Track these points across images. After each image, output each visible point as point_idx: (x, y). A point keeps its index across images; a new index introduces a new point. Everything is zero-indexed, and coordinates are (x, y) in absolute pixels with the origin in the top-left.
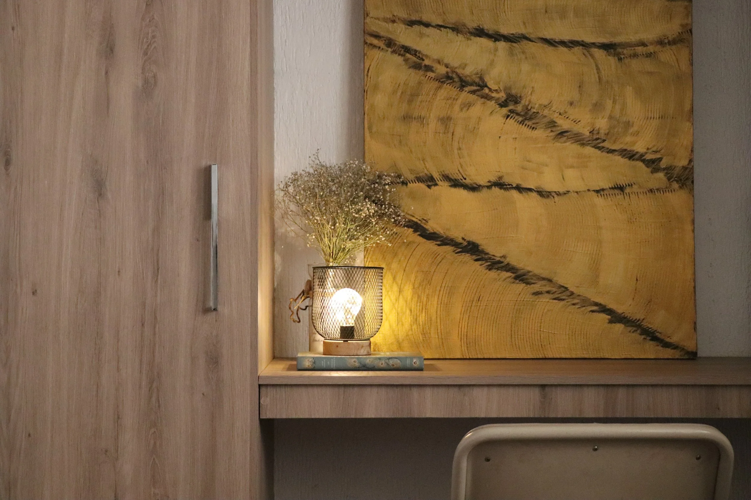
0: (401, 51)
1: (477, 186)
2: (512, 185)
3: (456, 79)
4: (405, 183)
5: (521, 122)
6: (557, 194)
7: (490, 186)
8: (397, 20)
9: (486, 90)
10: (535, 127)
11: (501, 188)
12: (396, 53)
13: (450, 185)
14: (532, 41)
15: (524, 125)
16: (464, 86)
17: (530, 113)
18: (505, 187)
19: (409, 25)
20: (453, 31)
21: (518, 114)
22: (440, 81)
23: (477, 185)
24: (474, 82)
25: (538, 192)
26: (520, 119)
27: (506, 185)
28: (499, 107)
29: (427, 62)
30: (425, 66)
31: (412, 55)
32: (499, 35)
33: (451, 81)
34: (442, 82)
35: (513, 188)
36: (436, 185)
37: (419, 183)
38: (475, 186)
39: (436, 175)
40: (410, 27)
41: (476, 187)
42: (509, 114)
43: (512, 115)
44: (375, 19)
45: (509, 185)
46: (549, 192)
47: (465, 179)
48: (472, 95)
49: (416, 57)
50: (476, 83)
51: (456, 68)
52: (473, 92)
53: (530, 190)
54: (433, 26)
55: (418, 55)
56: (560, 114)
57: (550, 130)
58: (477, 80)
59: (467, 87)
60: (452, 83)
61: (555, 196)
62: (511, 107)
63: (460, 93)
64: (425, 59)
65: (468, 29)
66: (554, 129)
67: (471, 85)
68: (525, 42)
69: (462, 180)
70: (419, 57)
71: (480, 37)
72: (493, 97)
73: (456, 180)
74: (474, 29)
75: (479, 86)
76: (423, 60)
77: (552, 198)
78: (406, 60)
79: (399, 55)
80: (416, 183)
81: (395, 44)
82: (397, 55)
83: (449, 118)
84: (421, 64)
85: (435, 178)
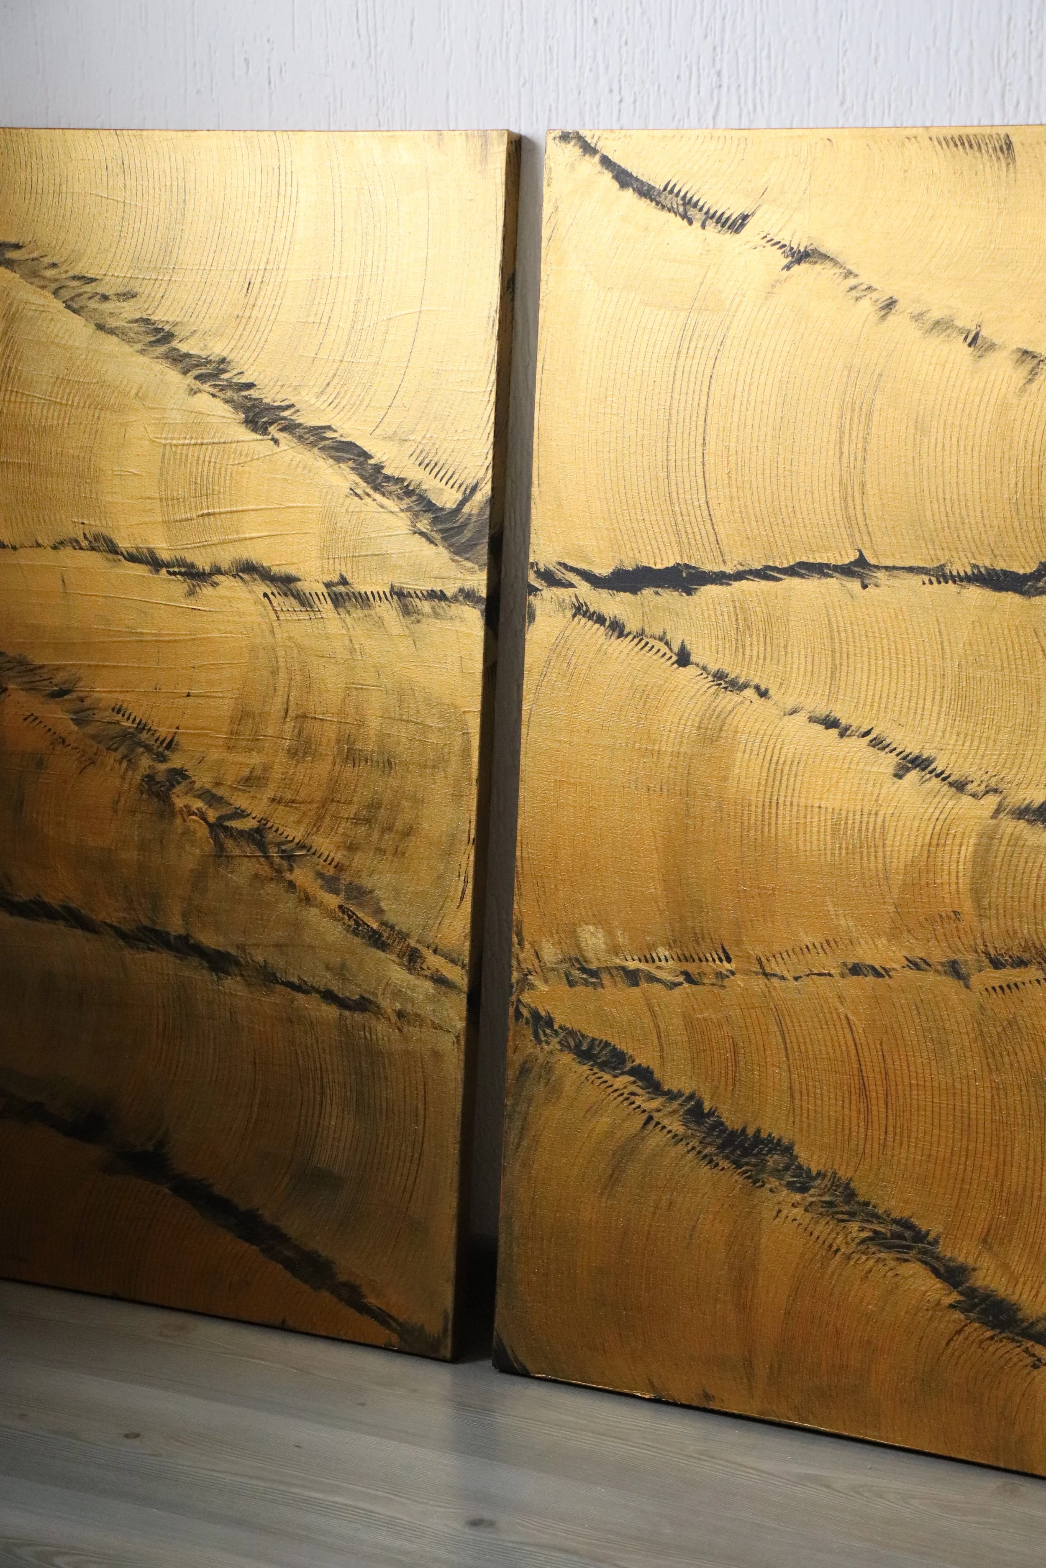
0: (388, 938)
1: (241, 574)
2: (169, 572)
3: (273, 852)
4: (396, 593)
5: (143, 729)
6: (77, 542)
7: (214, 574)
8: (394, 1018)
9: (212, 815)
10: (115, 714)
11: (192, 566)
12: (400, 932)
13: (299, 583)
14: (111, 926)
15: (137, 721)
16: (258, 830)
17: (123, 750)
18: (183, 570)
19: (370, 1002)
20: (274, 974)
21: (148, 748)
22: (308, 851)
23: (241, 578)
24: (235, 840)
25: (116, 553)
26: (144, 736)
27: (180, 573)
28: (186, 771)
29: (333, 901)
30: (337, 892)
31: (365, 923)
32: (177, 951)
33: (283, 847)
34: (303, 847)
35: (167, 565)
36: (328, 585)
37: (366, 593)
38: (246, 577)
39: (327, 607)
40: (366, 996)
41: (243, 572)
42: (167, 752)
43: (161, 749)
44: (441, 1028)
45: (174, 574)
46: (93, 549)
47: (265, 595)
48: (243, 808)
49: (357, 917)
50: (232, 835)
51: (272, 879)
52: (240, 814)
53: (132, 558)
54: (318, 991)
55: (352, 922)
56: (64, 741)
57: (87, 704)
58: (229, 844)
59: (251, 830)
60: (283, 843)
61: (81, 538)
62: (162, 767)
63: (265, 817)
64: (337, 910)
65: (242, 975)
66: (78, 705)
67: (242, 833)
68: (125, 927)
69: (273, 594)
70: (350, 917)
71: (219, 952)
72: (199, 797)
73: (286, 595)
74: (229, 974)
75: (226, 829)
76: (340, 907)
77: (88, 536)
78: (379, 911)
79: (392, 928)
80: (372, 593)
81: (400, 956)
82: (397, 928)
83: (292, 753)
84: (348, 898)
85: (329, 602)
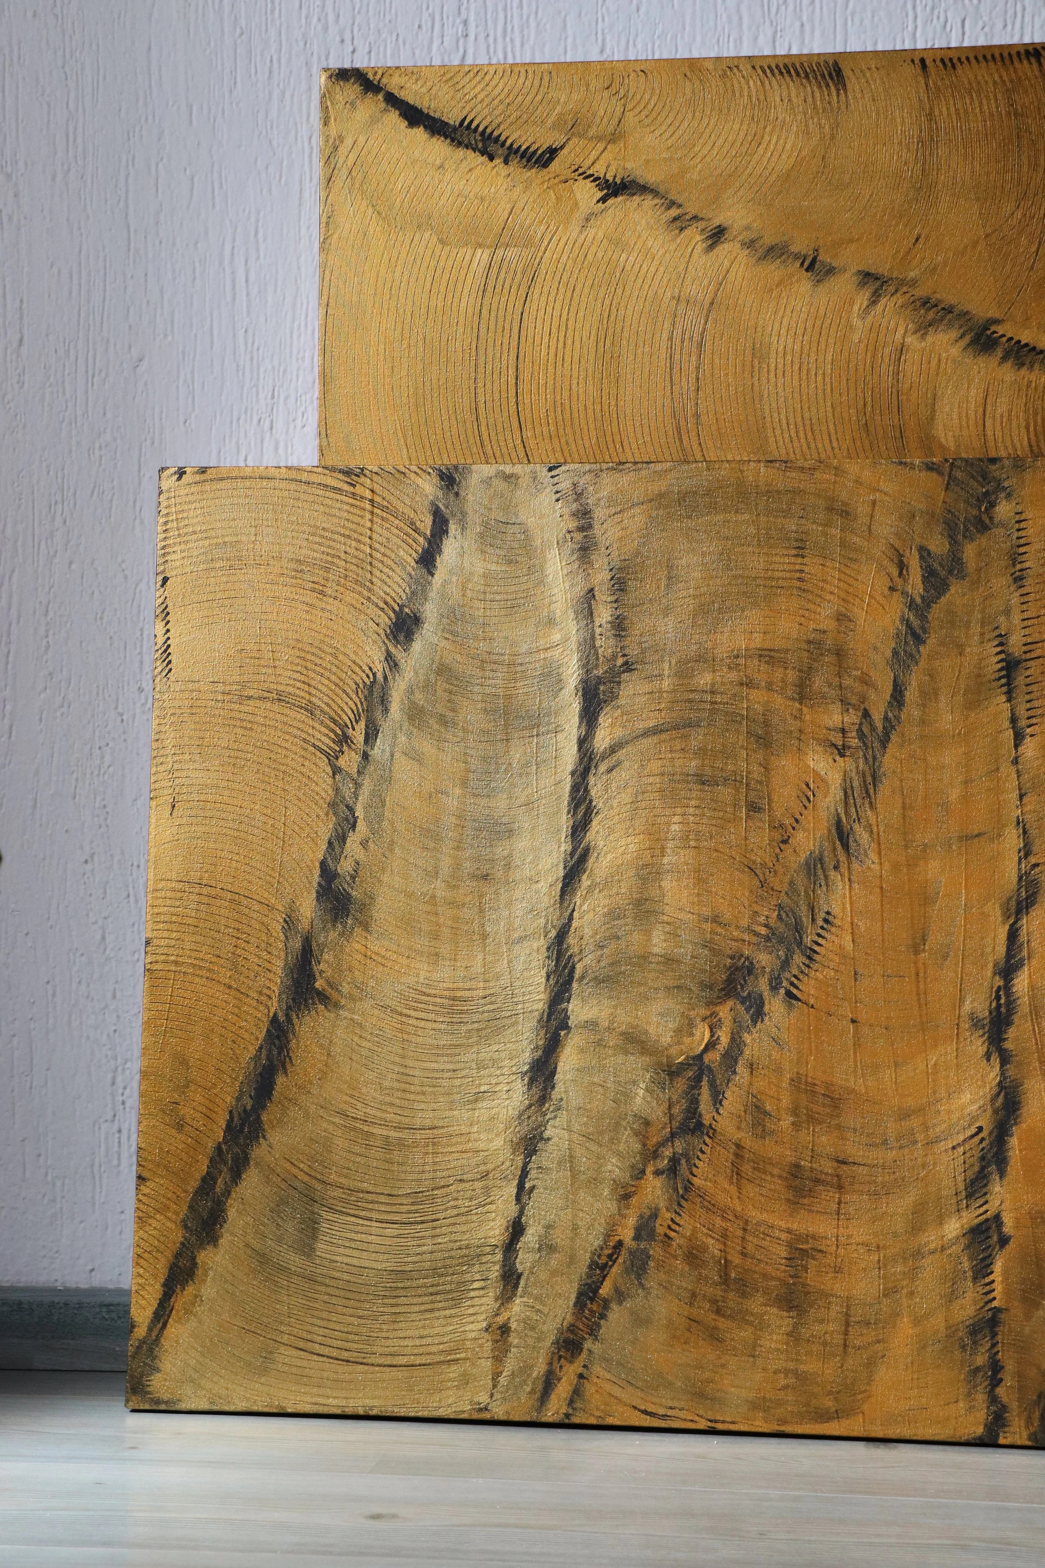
0: (591, 1310)
1: (1002, 1094)
2: (999, 988)
3: (679, 1145)
4: (994, 1316)
5: (810, 958)
6: (1027, 855)
7: (1000, 1056)
8: (500, 1320)
9: (713, 1058)
10: (823, 915)
11: (1009, 1023)
12: (599, 1326)
13: (997, 1178)
14: (571, 918)
15: (816, 948)
16: (700, 1125)
17: (781, 928)
18: (1003, 1010)
19: (516, 1286)
20: (535, 1152)
21: (786, 964)
22: (682, 1197)
23: (998, 1094)
24: (687, 1093)
25: (1018, 912)
26: (798, 959)
27: (999, 1006)
28: (762, 1021)
29: (627, 1234)
30: (637, 1238)
31: (605, 1277)
32: (550, 1015)
33: (683, 1161)
34: (686, 1189)
35: (1007, 987)
36: (997, 1217)
37: (992, 1272)
38: (1001, 1099)
39: (969, 1218)
40: (522, 1282)
41: (1006, 1097)
42: (782, 991)
43: (785, 983)
44: (494, 1386)
45: (998, 998)
46: (1020, 879)
47: (980, 1129)
48: (725, 1102)
49: (611, 1267)
50: (693, 1088)
51: (644, 1145)
52: (717, 1099)
53: (1013, 935)
54: (521, 1213)
55: (604, 1260)
56: (785, 842)
57: (832, 874)
58: (681, 1084)
59: (700, 1115)
60: (688, 1161)
61: (1033, 860)
62: (763, 985)
63: (717, 1135)
64: (617, 1238)
65: (530, 1106)
66: (829, 863)
67: (694, 1102)
68: (571, 940)
69: (983, 1139)
70: (610, 1256)
71: (553, 1073)
72: (733, 1039)
73: (983, 1158)
74: (529, 1089)
75: (698, 1079)
76: (620, 1243)
77: (1037, 870)
78: (620, 1295)
79: (603, 1316)
80: (993, 1281)
81: (572, 1328)
82: (602, 1322)
83: (795, 1170)
84: (631, 1253)
85: (977, 1221)
